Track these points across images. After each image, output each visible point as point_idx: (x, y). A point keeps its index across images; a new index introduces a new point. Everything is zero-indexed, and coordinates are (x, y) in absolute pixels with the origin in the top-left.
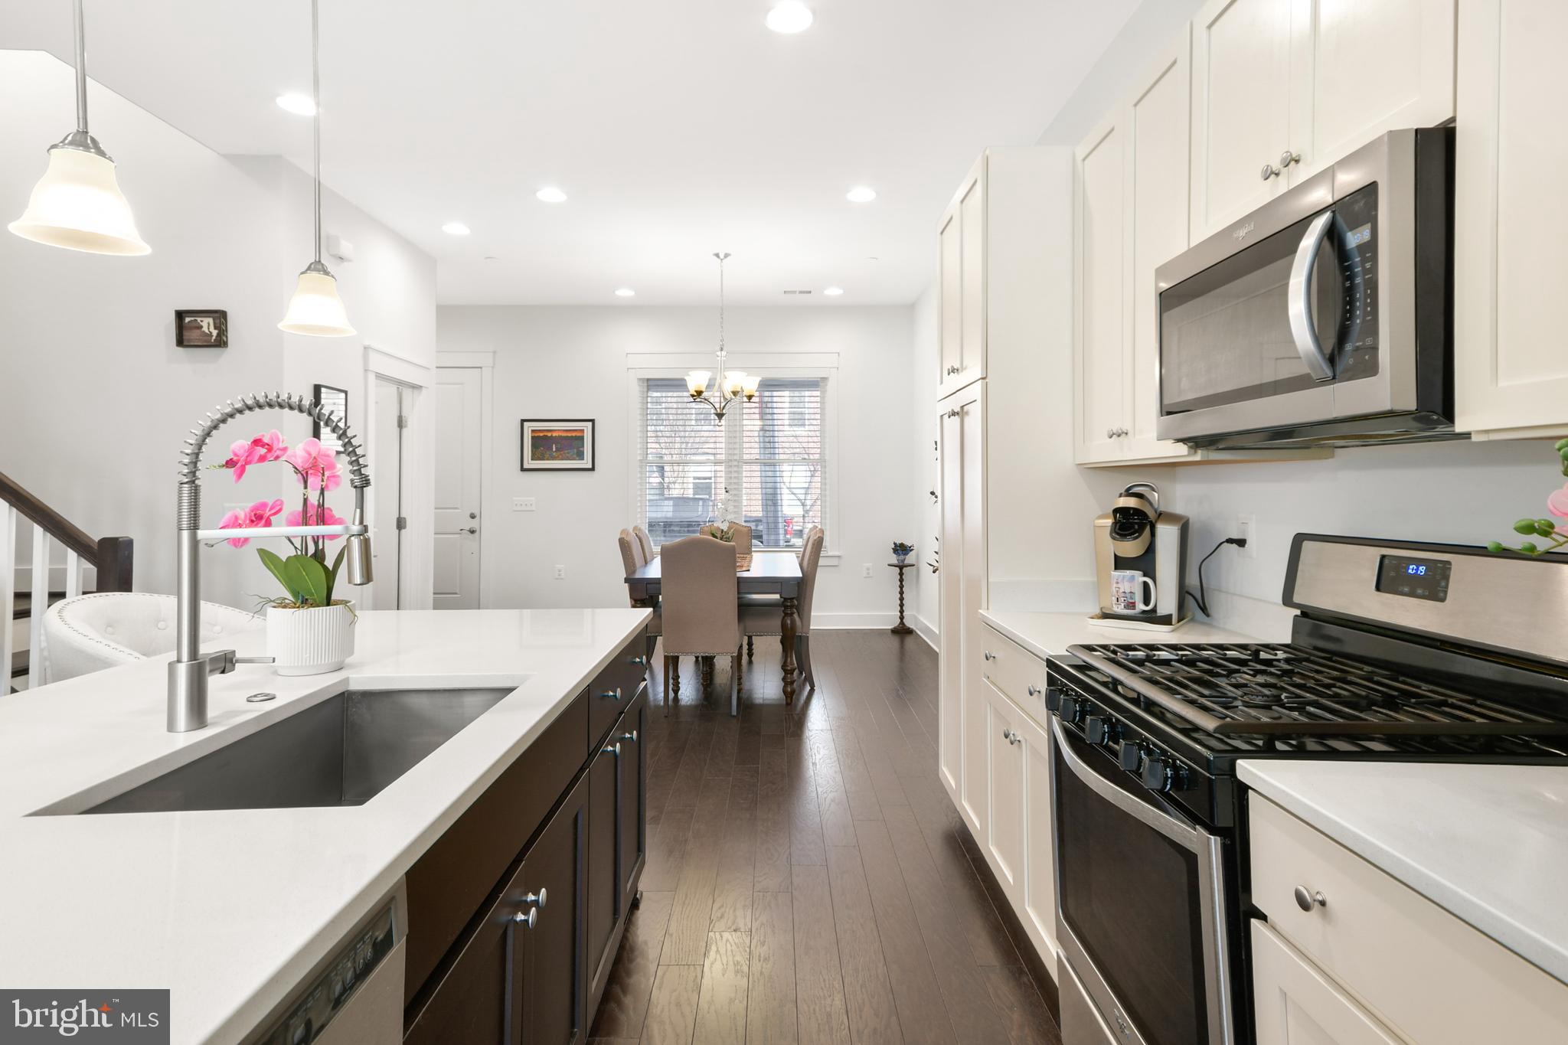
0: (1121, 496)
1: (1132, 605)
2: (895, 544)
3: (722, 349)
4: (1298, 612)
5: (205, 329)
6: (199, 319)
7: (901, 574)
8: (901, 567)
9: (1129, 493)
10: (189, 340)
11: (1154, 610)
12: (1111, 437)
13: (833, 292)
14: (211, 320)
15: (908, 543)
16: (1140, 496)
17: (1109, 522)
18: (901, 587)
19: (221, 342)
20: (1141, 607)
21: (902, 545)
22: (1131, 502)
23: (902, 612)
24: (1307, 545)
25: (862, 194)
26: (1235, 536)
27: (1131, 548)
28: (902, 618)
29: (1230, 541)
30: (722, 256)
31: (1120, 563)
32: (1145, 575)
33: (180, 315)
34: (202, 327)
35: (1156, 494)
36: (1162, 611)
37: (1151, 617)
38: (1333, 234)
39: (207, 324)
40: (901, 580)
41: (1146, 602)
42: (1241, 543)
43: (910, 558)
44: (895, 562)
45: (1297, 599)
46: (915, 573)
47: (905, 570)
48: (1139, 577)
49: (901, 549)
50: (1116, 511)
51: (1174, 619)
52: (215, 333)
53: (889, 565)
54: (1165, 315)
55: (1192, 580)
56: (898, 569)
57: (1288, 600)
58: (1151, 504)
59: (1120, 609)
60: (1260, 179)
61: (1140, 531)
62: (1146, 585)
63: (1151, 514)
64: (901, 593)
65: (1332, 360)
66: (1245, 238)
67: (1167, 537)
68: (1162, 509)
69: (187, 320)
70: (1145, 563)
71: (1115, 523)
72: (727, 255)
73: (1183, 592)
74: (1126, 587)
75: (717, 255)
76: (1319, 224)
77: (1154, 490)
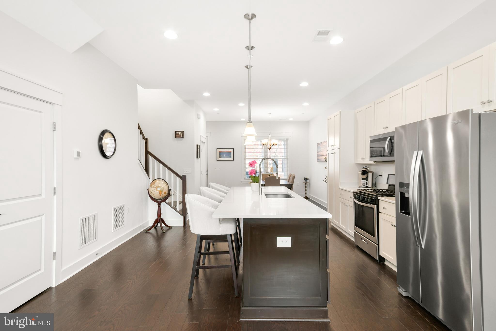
0: (363, 168)
1: (364, 185)
2: (305, 178)
3: (270, 134)
4: (388, 185)
5: (180, 134)
6: (179, 133)
7: (306, 185)
8: (306, 183)
9: (364, 168)
10: (177, 137)
11: (368, 186)
12: (362, 159)
13: (291, 119)
14: (181, 133)
15: (308, 178)
16: (366, 168)
17: (361, 172)
18: (306, 188)
19: (183, 137)
20: (366, 186)
21: (306, 178)
22: (365, 169)
23: (306, 194)
24: (390, 176)
25: (306, 104)
26: (381, 175)
27: (364, 177)
28: (306, 195)
29: (380, 175)
30: (270, 113)
31: (363, 179)
32: (367, 181)
33: (176, 132)
34: (179, 134)
35: (368, 168)
36: (369, 186)
37: (367, 187)
38: (390, 139)
39: (180, 133)
40: (306, 186)
41: (367, 185)
42: (381, 176)
43: (308, 181)
44: (305, 182)
45: (388, 183)
46: (309, 185)
47: (307, 184)
48: (366, 181)
49: (306, 179)
50: (362, 171)
51: (371, 187)
52: (182, 135)
53: (303, 183)
54: (371, 143)
55: (374, 182)
56: (305, 184)
57: (387, 183)
58: (368, 170)
59: (363, 186)
60: (383, 128)
61: (366, 174)
62: (367, 182)
63: (368, 171)
64: (306, 189)
65: (390, 154)
66: (381, 137)
67: (370, 175)
68: (369, 170)
69: (177, 133)
70: (367, 179)
71: (362, 173)
72: (271, 113)
73: (372, 184)
74: (364, 183)
75: (269, 113)
76: (389, 138)
77: (368, 167)
